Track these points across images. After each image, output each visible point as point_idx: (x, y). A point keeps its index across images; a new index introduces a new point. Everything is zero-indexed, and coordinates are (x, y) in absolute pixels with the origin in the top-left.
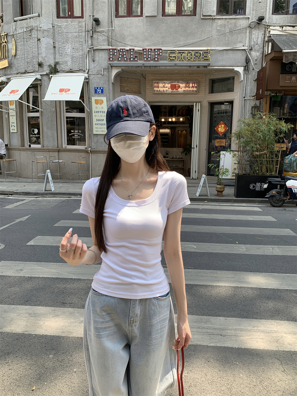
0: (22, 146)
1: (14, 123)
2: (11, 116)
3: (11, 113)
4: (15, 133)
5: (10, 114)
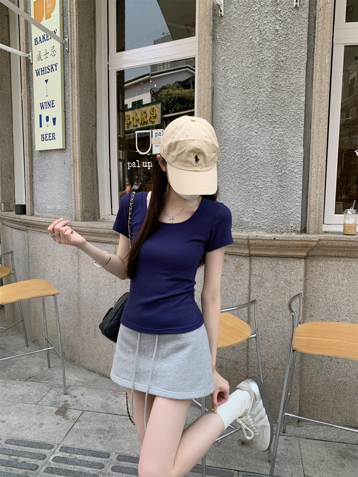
0: (88, 215)
1: (51, 104)
2: (42, 71)
3: (39, 58)
4: (56, 155)
5: (36, 65)
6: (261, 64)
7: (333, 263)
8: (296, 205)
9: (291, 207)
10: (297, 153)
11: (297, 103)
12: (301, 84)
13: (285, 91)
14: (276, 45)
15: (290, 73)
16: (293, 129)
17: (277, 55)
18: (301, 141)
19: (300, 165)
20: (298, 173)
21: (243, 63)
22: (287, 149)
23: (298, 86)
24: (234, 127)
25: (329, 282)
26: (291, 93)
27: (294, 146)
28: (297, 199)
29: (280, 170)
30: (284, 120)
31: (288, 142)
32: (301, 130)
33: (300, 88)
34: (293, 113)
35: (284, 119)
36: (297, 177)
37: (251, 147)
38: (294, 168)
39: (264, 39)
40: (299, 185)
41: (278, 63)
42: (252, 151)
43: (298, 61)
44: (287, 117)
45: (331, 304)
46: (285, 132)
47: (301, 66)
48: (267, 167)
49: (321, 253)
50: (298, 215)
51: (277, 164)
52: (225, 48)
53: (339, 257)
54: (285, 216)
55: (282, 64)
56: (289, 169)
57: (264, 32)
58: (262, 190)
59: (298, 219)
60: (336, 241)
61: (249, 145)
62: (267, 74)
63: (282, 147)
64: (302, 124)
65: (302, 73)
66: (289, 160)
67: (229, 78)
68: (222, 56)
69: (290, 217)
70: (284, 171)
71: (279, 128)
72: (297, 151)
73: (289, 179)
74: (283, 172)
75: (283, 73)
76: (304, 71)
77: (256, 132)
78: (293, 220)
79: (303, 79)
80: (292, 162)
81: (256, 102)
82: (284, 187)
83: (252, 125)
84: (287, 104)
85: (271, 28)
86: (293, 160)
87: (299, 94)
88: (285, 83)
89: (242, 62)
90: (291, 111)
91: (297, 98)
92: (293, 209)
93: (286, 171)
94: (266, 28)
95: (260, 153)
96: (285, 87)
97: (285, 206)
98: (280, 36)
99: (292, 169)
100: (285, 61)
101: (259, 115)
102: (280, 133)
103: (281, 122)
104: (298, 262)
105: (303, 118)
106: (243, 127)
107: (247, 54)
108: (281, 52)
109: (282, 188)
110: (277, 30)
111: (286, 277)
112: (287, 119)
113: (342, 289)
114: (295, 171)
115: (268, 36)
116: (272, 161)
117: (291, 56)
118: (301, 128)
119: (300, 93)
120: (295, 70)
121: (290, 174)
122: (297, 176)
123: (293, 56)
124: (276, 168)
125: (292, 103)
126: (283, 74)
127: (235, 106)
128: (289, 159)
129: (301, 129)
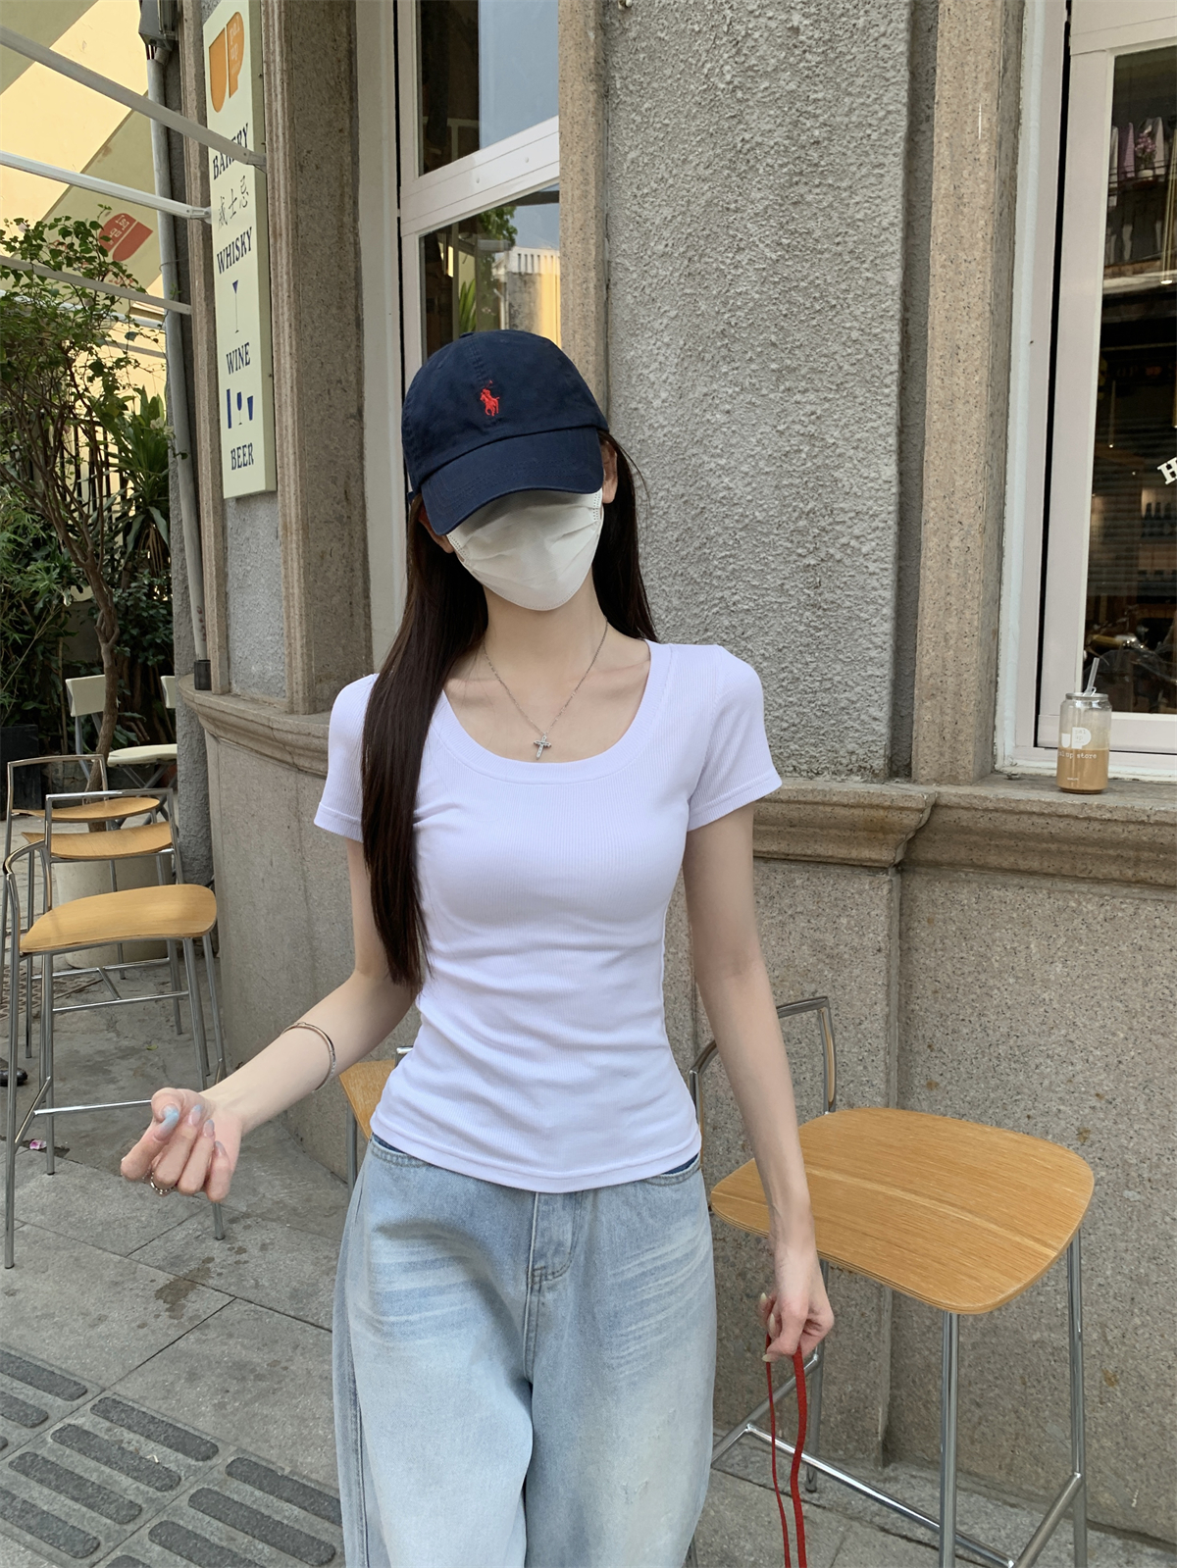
6: (741, 159)
7: (1008, 896)
8: (870, 672)
9: (850, 683)
10: (872, 481)
11: (872, 295)
12: (885, 224)
13: (826, 255)
14: (792, 86)
15: (844, 185)
16: (858, 391)
17: (795, 123)
18: (888, 435)
19: (881, 525)
20: (874, 557)
21: (686, 167)
22: (838, 467)
23: (875, 231)
24: (664, 395)
25: (996, 965)
26: (847, 258)
27: (861, 455)
28: (873, 653)
29: (811, 547)
30: (826, 360)
31: (840, 443)
32: (887, 396)
33: (882, 237)
34: (855, 335)
35: (825, 356)
36: (871, 569)
37: (713, 465)
38: (862, 539)
39: (750, 68)
40: (880, 601)
41: (802, 153)
42: (714, 482)
43: (875, 136)
44: (836, 347)
45: (1002, 1049)
46: (827, 405)
47: (885, 155)
48: (767, 535)
49: (962, 854)
50: (874, 711)
51: (802, 523)
52: (638, 119)
53: (1031, 873)
54: (827, 713)
55: (814, 155)
56: (844, 540)
57: (750, 43)
58: (749, 620)
59: (874, 725)
60: (1004, 811)
61: (706, 459)
62: (760, 196)
63: (819, 461)
64: (891, 373)
65: (887, 179)
66: (842, 509)
67: (648, 224)
68: (630, 148)
69: (846, 717)
70: (824, 549)
71: (806, 391)
72: (873, 475)
73: (845, 579)
74: (823, 555)
75: (817, 186)
76: (895, 174)
77: (728, 412)
78: (857, 731)
79: (892, 202)
80: (852, 514)
81: (725, 304)
82: (824, 610)
83: (715, 386)
84: (834, 302)
85: (773, 24)
86: (859, 509)
87: (878, 262)
88: (828, 224)
89: (684, 161)
90: (848, 325)
91: (869, 275)
92: (858, 689)
93: (831, 551)
94: (756, 28)
95: (740, 488)
96: (828, 237)
97: (829, 676)
98: (805, 52)
99: (853, 543)
100: (826, 143)
101: (736, 347)
102: (809, 408)
103: (813, 370)
104: (865, 882)
105: (895, 349)
106: (691, 396)
107: (700, 131)
108: (809, 109)
109: (820, 612)
110: (796, 30)
111: (817, 935)
112: (837, 357)
113: (1046, 996)
114: (864, 550)
115: (762, 58)
116: (781, 514)
117: (846, 120)
118: (887, 386)
119: (883, 256)
120: (864, 171)
121: (847, 562)
122: (872, 567)
123: (854, 119)
124: (796, 538)
125: (851, 295)
126: (818, 190)
127: (665, 321)
128: (841, 505)
129: (887, 391)
